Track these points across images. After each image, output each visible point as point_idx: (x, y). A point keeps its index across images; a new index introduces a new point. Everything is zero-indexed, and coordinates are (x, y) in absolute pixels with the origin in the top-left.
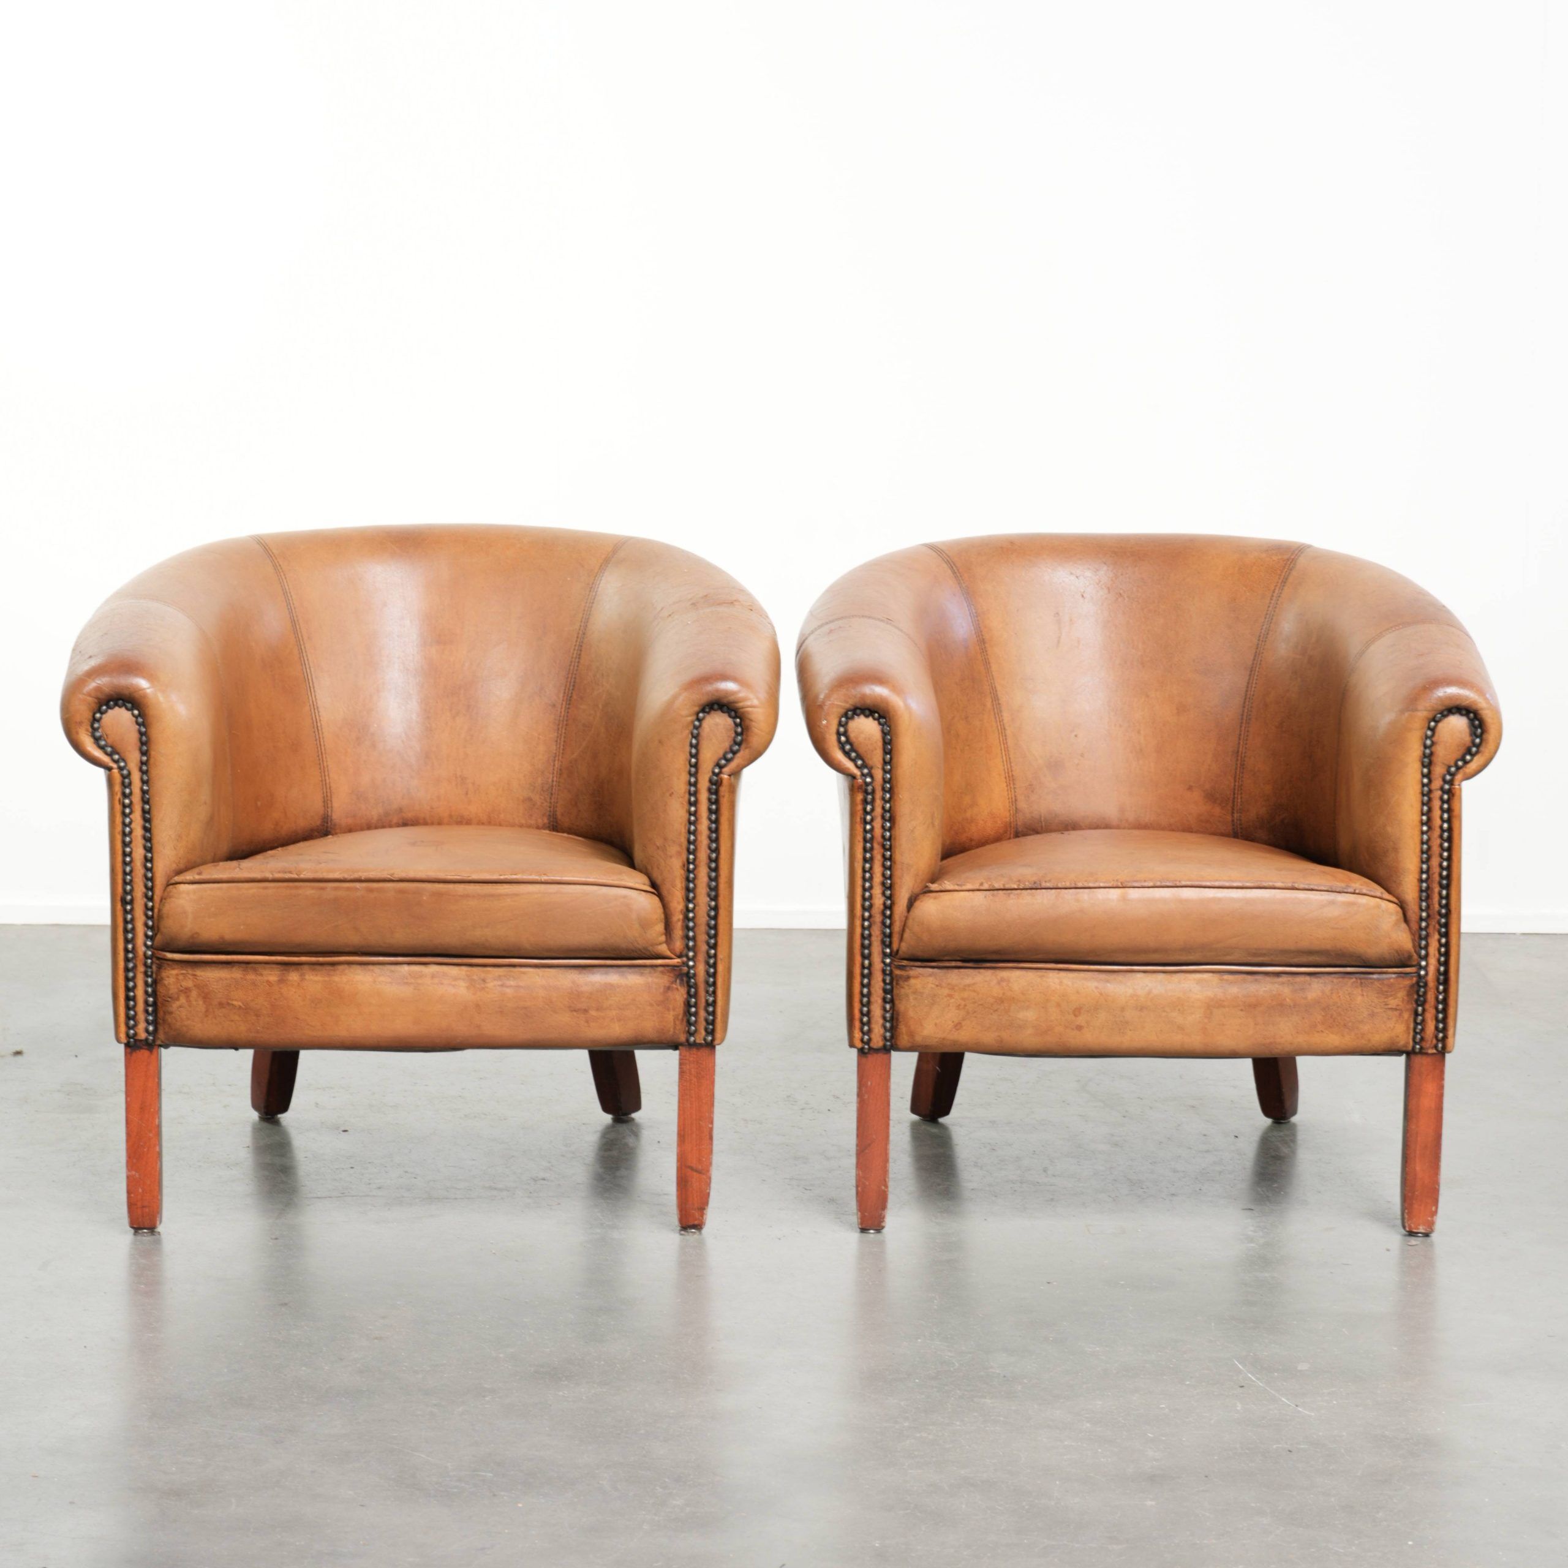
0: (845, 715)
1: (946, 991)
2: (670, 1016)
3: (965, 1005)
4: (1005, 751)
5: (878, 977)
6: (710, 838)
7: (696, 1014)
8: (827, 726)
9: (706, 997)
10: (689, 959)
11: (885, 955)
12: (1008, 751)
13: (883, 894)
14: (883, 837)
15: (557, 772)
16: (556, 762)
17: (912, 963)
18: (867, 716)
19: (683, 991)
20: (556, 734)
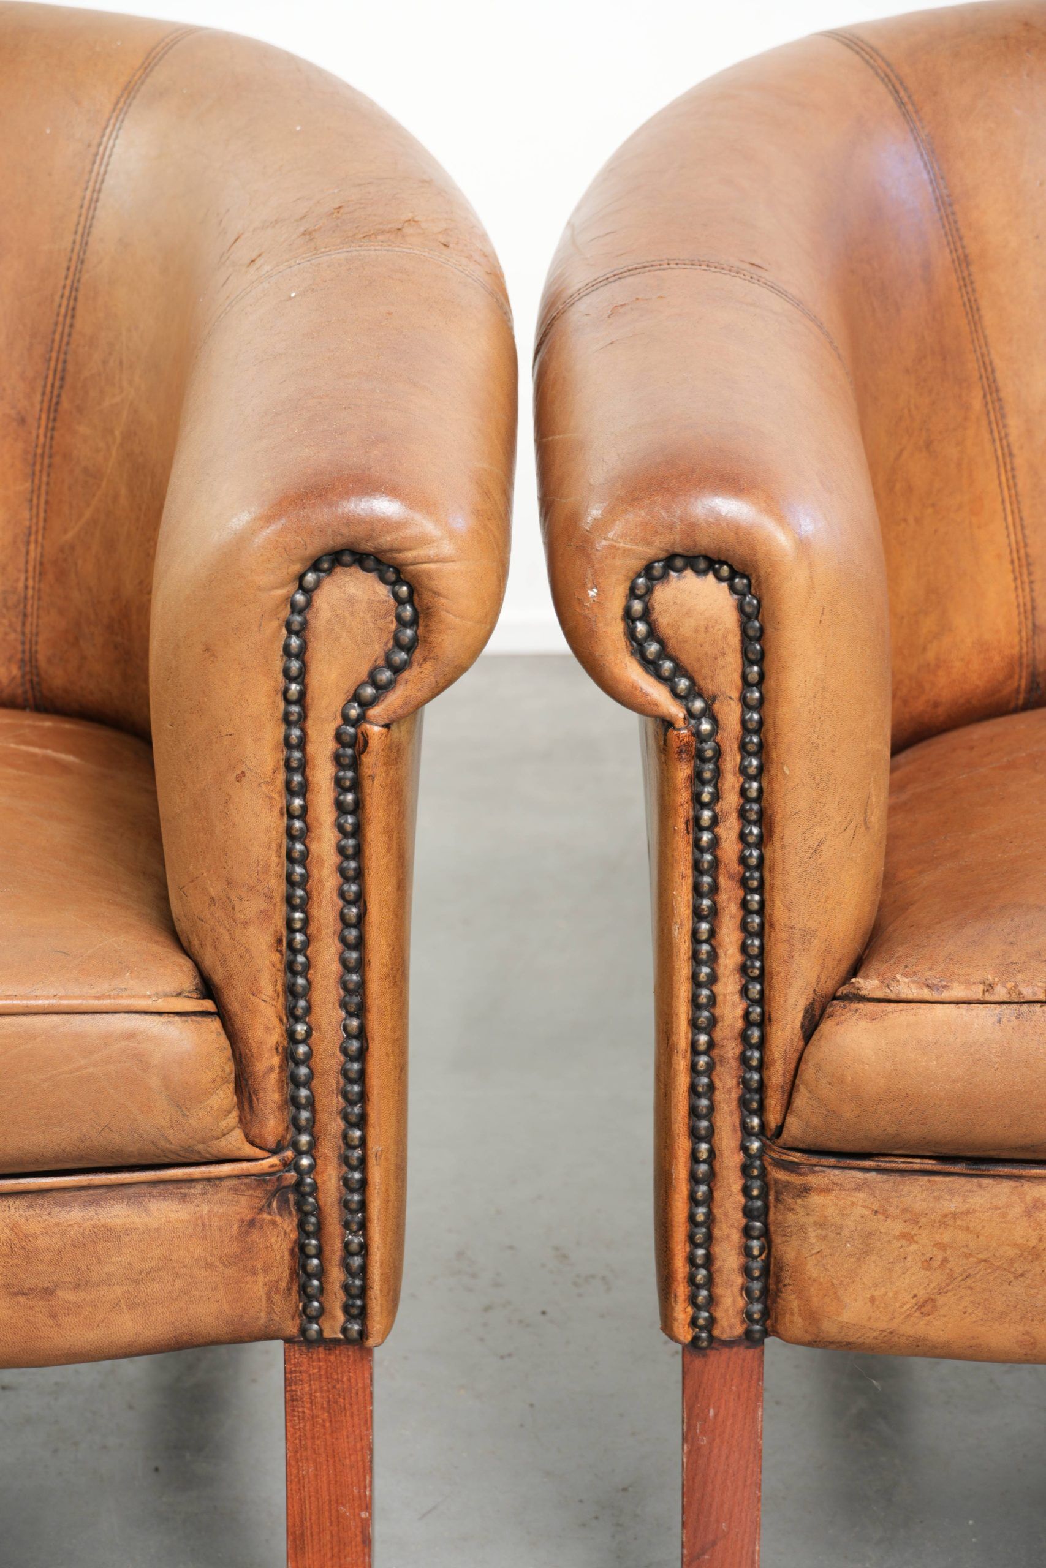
0: (647, 570)
1: (898, 1227)
2: (258, 1287)
3: (945, 1260)
4: (1011, 503)
5: (730, 1185)
6: (342, 871)
7: (321, 1273)
8: (600, 603)
9: (343, 1236)
10: (299, 1153)
11: (746, 1131)
12: (1018, 502)
13: (744, 991)
14: (743, 860)
15: (35, 568)
16: (32, 547)
17: (814, 1160)
18: (700, 572)
19: (288, 1225)
20: (28, 485)
